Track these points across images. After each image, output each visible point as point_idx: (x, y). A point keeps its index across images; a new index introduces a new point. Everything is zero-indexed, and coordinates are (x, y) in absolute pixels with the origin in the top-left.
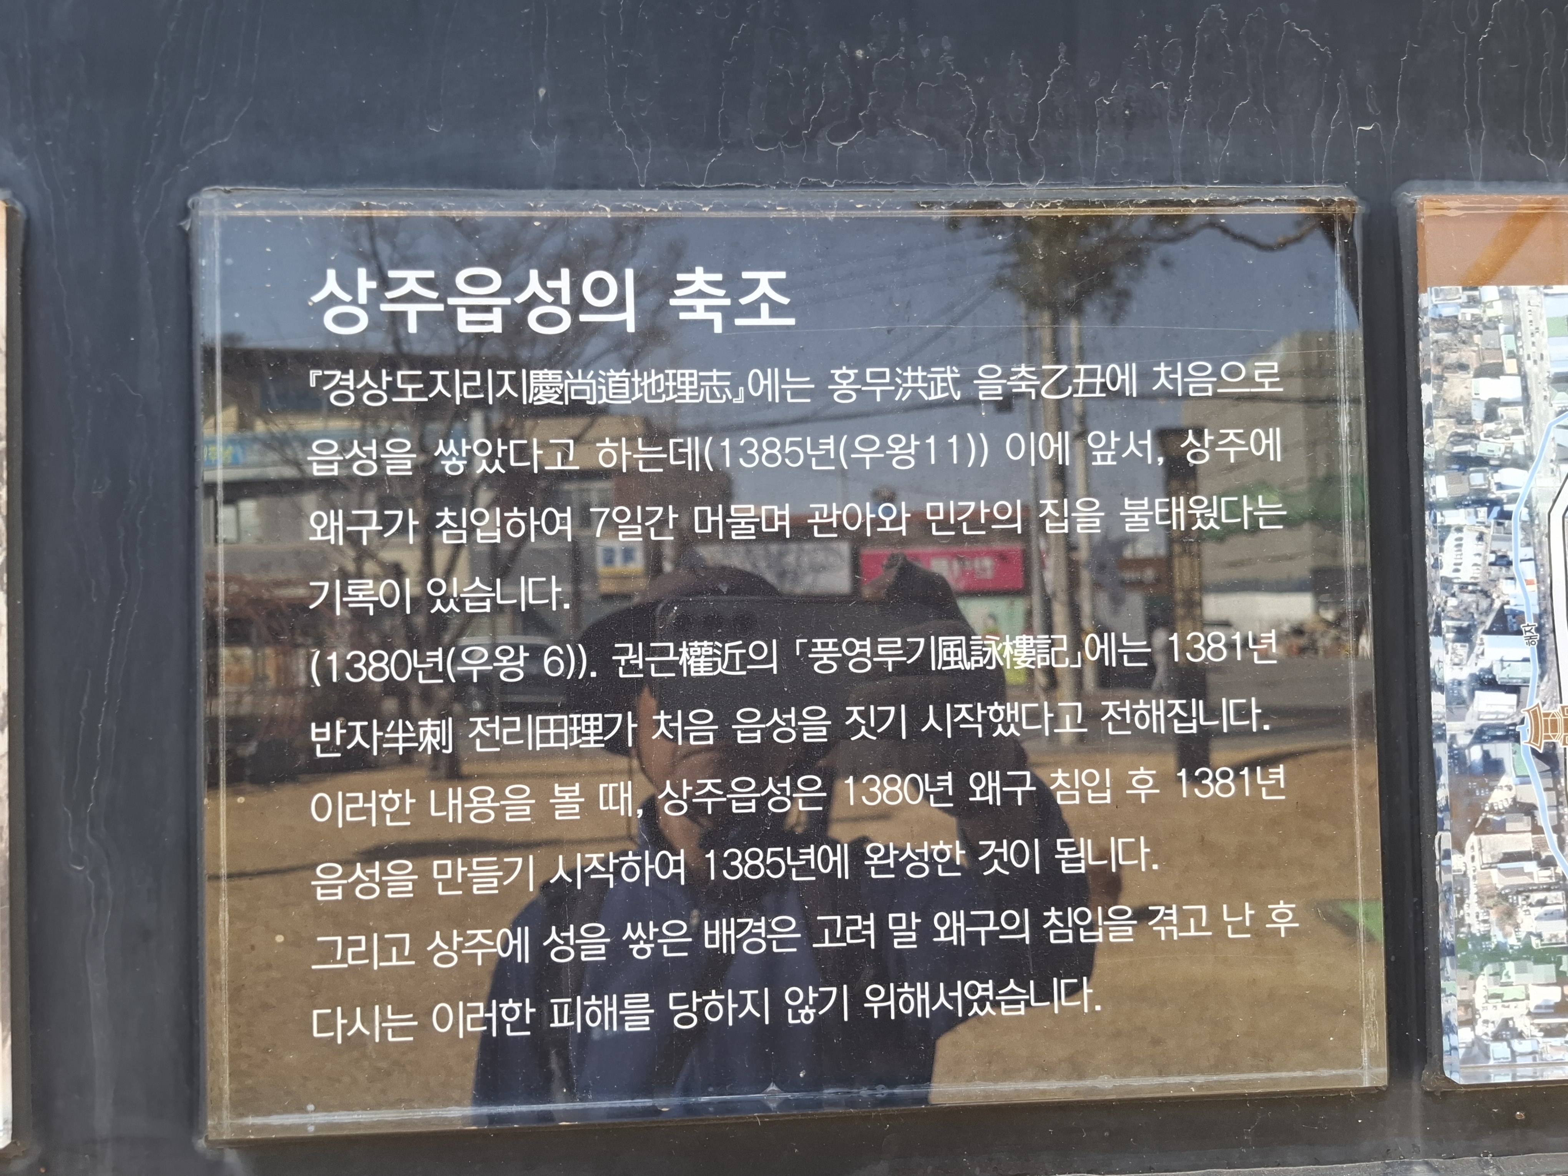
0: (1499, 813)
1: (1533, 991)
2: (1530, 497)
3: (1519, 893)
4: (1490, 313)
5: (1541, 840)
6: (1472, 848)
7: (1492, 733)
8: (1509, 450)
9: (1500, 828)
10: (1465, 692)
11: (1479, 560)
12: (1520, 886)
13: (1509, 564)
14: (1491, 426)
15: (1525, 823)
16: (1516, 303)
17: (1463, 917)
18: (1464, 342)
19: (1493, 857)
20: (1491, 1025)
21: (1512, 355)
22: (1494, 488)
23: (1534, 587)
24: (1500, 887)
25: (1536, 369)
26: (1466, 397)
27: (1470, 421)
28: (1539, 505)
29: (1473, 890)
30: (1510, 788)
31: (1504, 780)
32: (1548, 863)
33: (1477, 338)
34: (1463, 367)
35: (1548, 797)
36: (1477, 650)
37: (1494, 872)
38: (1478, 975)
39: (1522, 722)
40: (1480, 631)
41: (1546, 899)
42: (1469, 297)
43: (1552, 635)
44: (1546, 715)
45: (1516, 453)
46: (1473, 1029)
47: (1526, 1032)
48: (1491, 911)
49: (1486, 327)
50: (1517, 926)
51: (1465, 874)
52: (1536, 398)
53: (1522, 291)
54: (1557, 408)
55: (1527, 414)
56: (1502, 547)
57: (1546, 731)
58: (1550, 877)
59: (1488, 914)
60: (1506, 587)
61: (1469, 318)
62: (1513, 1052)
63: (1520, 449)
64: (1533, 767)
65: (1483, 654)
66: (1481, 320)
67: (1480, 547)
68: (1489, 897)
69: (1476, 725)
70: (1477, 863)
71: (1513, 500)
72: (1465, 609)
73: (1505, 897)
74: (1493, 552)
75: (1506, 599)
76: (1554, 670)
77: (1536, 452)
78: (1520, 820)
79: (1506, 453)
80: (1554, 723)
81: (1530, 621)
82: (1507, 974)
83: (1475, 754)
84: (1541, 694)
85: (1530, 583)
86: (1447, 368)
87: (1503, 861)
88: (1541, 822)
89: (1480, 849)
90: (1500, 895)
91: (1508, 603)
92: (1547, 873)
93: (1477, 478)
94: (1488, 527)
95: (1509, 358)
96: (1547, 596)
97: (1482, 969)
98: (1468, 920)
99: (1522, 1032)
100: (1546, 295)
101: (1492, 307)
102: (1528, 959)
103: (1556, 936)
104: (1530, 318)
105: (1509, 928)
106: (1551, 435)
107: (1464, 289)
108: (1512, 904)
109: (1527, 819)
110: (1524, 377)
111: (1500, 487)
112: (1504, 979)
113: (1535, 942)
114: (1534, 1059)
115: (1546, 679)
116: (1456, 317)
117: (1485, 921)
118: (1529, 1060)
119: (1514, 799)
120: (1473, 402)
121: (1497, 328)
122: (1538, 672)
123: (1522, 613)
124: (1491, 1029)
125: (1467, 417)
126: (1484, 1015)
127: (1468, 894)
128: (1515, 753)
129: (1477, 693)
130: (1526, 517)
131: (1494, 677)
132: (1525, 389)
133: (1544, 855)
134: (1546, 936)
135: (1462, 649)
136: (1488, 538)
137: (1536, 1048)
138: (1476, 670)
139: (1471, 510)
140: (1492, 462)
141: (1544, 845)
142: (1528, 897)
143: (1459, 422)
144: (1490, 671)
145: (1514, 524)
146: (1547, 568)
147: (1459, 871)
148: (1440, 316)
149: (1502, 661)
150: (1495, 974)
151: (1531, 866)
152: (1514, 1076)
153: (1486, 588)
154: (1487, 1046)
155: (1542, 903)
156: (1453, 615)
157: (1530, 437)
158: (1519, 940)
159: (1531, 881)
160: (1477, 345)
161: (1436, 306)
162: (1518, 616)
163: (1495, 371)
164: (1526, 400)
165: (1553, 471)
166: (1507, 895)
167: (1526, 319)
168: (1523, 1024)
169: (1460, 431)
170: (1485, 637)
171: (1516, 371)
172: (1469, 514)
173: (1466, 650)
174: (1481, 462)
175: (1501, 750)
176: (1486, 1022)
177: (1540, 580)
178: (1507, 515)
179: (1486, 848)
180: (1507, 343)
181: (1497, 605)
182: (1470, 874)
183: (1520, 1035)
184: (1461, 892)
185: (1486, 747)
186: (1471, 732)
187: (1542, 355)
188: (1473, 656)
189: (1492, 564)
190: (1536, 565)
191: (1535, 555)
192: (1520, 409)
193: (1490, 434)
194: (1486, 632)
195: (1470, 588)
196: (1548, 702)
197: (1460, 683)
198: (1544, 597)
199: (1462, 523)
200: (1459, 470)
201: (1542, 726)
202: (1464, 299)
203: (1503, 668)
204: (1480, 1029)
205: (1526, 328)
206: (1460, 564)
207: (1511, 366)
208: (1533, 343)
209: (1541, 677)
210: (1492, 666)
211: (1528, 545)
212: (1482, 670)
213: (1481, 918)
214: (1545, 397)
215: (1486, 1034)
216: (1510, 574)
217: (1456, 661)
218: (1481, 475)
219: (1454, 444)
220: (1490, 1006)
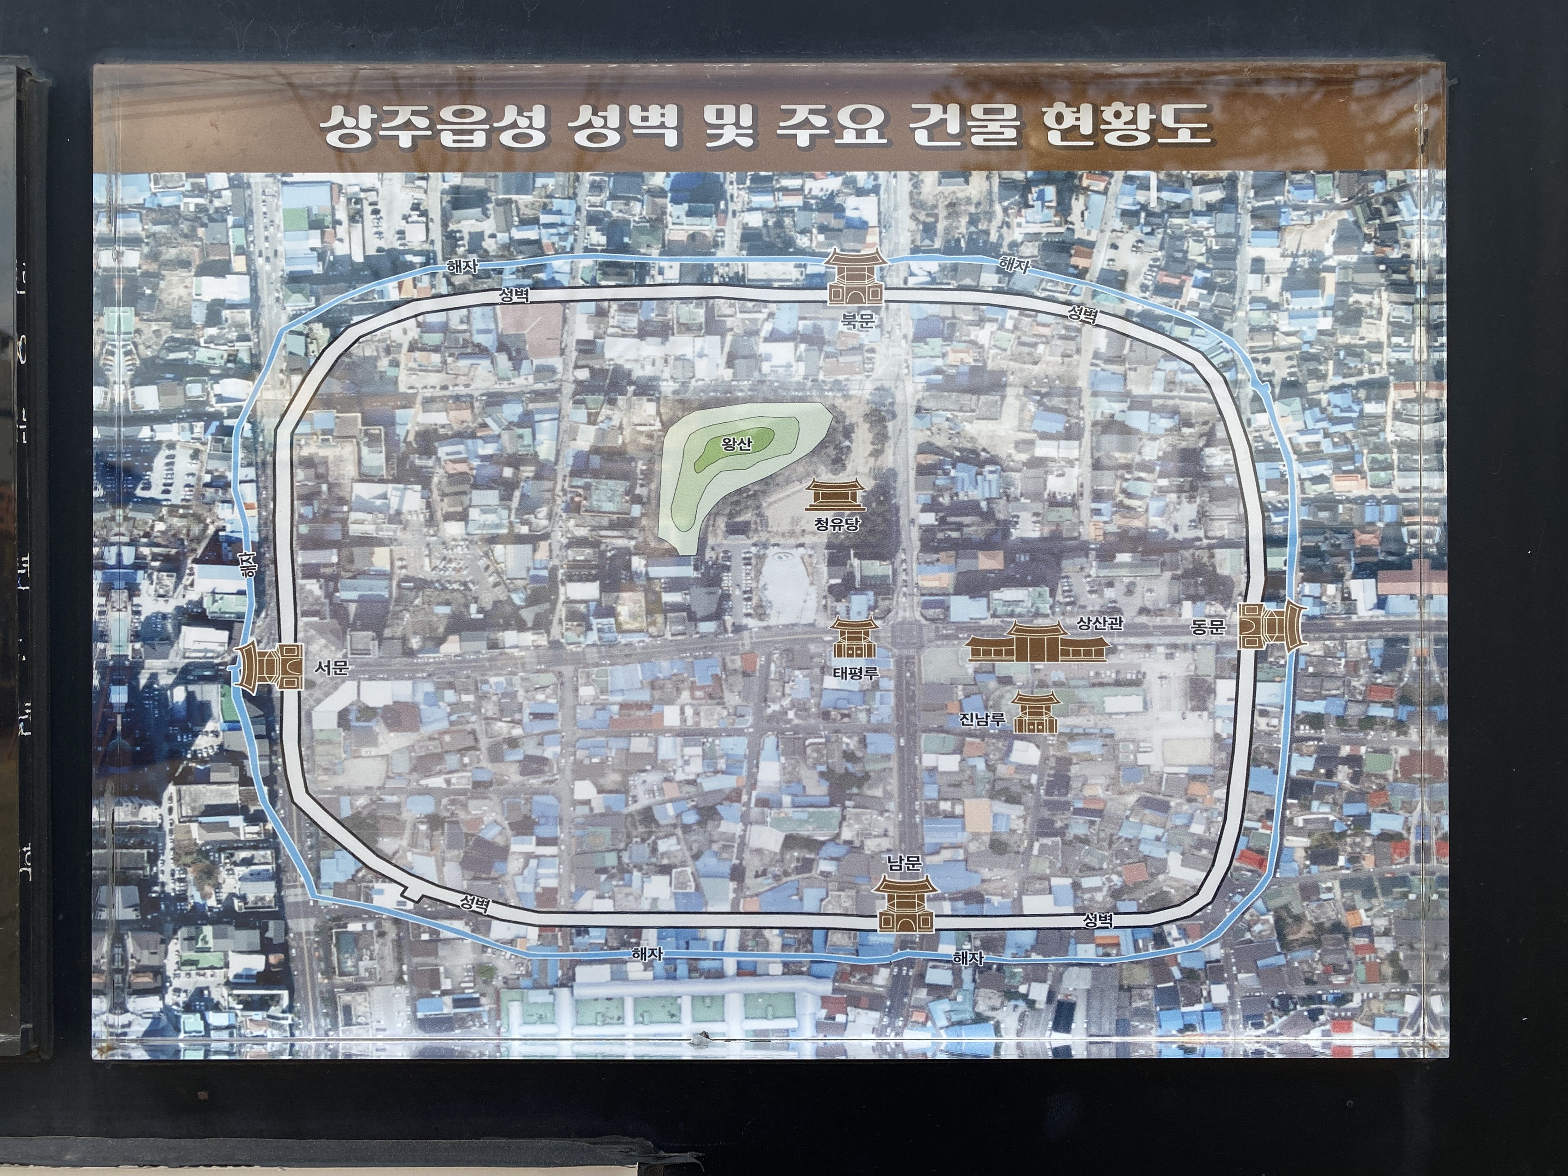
0: (203, 761)
1: (233, 958)
2: (254, 410)
3: (221, 850)
4: (217, 203)
5: (249, 792)
6: (170, 798)
7: (198, 672)
8: (233, 358)
9: (204, 778)
10: (170, 627)
11: (192, 480)
12: (224, 842)
13: (227, 486)
14: (213, 331)
15: (232, 773)
16: (249, 192)
17: (156, 874)
18: (186, 236)
19: (193, 809)
20: (183, 995)
21: (241, 251)
22: (213, 400)
23: (255, 512)
24: (199, 842)
25: (268, 267)
26: (185, 298)
27: (190, 325)
28: (265, 420)
29: (169, 845)
30: (216, 734)
31: (210, 726)
32: (256, 818)
33: (201, 232)
34: (185, 264)
35: (259, 745)
36: (186, 580)
37: (194, 827)
38: (170, 939)
39: (234, 661)
40: (189, 561)
41: (253, 857)
42: (193, 184)
43: (272, 566)
44: (262, 654)
45: (241, 362)
46: (163, 998)
47: (224, 1003)
48: (189, 870)
49: (212, 220)
50: (218, 886)
51: (161, 825)
52: (267, 298)
53: (257, 178)
54: (290, 310)
55: (255, 317)
56: (219, 466)
57: (261, 672)
58: (258, 833)
59: (186, 873)
60: (224, 512)
61: (192, 208)
62: (207, 1026)
63: (245, 357)
64: (243, 713)
65: (192, 585)
66: (207, 210)
67: (194, 467)
68: (187, 854)
69: (181, 663)
70: (175, 816)
71: (234, 414)
72: (174, 535)
73: (206, 854)
74: (208, 472)
75: (221, 524)
76: (273, 604)
77: (264, 361)
78: (227, 770)
79: (229, 361)
80: (271, 663)
81: (248, 550)
82: (204, 939)
83: (179, 695)
84: (257, 631)
85: (249, 507)
86: (166, 264)
87: (205, 813)
88: (251, 773)
89: (179, 800)
90: (199, 851)
91: (224, 529)
92: (256, 829)
93: (194, 390)
94: (204, 444)
95: (236, 254)
96: (268, 524)
97: (175, 932)
98: (162, 878)
99: (218, 1003)
100: (285, 183)
101: (220, 197)
102: (229, 923)
103: (262, 899)
104: (264, 209)
105: (208, 889)
106: (283, 341)
107: (188, 176)
108: (213, 863)
109: (235, 769)
110: (253, 275)
111: (221, 399)
112: (200, 944)
113: (237, 904)
114: (231, 1035)
115: (263, 615)
116: (178, 207)
117: (181, 880)
118: (225, 1035)
119: (221, 746)
120: (194, 304)
121: (225, 221)
122: (255, 606)
123: (239, 540)
124: (183, 998)
125: (185, 321)
126: (176, 983)
127: (164, 849)
128: (223, 695)
129: (184, 628)
130: (248, 433)
131: (204, 610)
132: (254, 290)
133: (252, 809)
134: (251, 898)
135: (168, 581)
136: (204, 457)
137: (233, 1022)
138: (183, 603)
139: (186, 425)
140: (213, 372)
141: (254, 799)
142: (232, 855)
143: (176, 326)
144: (200, 603)
145: (236, 442)
146: (271, 491)
147: (154, 823)
148: (159, 205)
149: (213, 593)
150: (190, 939)
151: (236, 821)
152: (207, 1053)
153: (200, 511)
154: (178, 1018)
155: (247, 862)
156: (160, 540)
157: (258, 344)
158: (219, 901)
159: (235, 837)
160: (201, 240)
161: (155, 194)
162: (235, 543)
163: (221, 269)
164: (254, 303)
165: (282, 382)
166: (208, 851)
167: (259, 208)
168: (220, 994)
169: (178, 336)
170: (195, 566)
171: (244, 269)
172: (183, 429)
173: (174, 580)
174: (200, 371)
175: (210, 693)
176: (177, 991)
177: (261, 504)
178: (228, 431)
179: (187, 799)
180: (236, 237)
181: (211, 530)
182: (167, 827)
183: (216, 1007)
184: (155, 847)
185: (191, 688)
186: (174, 671)
187: (276, 253)
188: (181, 587)
189: (207, 485)
190: (258, 488)
191: (257, 476)
192: (248, 312)
193: (211, 340)
194: (195, 561)
195: (181, 511)
196: (265, 641)
197: (164, 617)
198: (266, 524)
199: (174, 439)
200: (173, 379)
201: (256, 667)
202: (188, 187)
203: (214, 601)
204: (170, 998)
205: (259, 221)
206: (171, 485)
207: (239, 263)
208: (267, 238)
209: (258, 613)
210: (202, 598)
211: (249, 465)
212: (190, 602)
213: (177, 876)
214: (278, 299)
215: (177, 1004)
216: (228, 497)
217: (162, 592)
218: (199, 385)
219: (171, 350)
220: (183, 974)
